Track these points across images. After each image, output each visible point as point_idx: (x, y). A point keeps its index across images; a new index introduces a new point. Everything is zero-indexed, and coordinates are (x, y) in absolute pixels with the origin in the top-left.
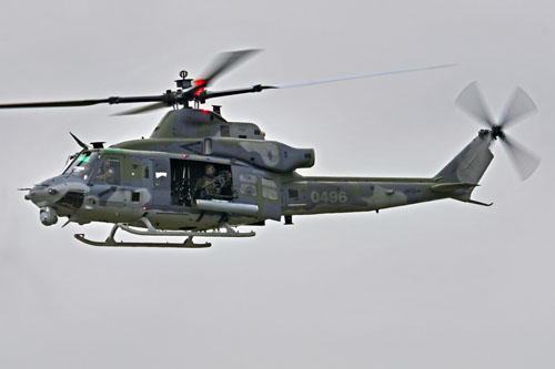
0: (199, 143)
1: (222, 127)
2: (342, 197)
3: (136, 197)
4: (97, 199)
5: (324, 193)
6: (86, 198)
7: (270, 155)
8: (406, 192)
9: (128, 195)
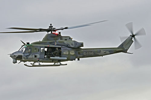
0: (54, 42)
1: (60, 38)
2: (92, 54)
3: (36, 56)
4: (25, 57)
5: (87, 53)
6: (23, 57)
7: (72, 44)
8: (109, 51)
9: (34, 56)
